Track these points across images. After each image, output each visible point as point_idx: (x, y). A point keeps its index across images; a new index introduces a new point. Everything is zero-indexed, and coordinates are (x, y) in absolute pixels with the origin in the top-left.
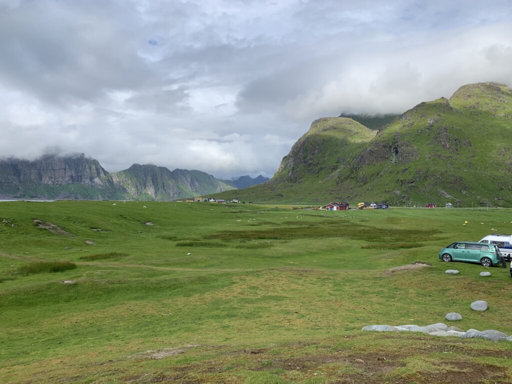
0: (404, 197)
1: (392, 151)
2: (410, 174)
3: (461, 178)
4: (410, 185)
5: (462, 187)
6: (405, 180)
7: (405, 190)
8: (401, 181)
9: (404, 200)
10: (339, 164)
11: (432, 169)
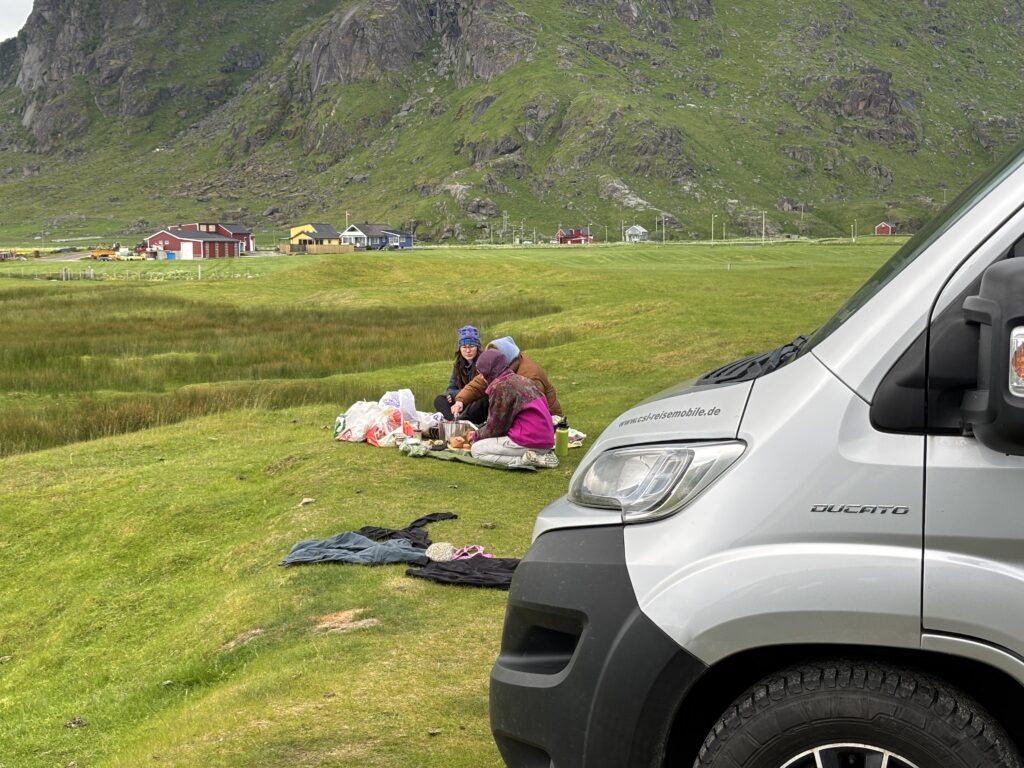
0: (479, 206)
1: (438, 29)
2: (504, 119)
3: (678, 135)
4: (500, 160)
5: (681, 167)
6: (486, 142)
7: (484, 178)
8: (473, 146)
9: (481, 219)
10: (236, 77)
11: (582, 98)
